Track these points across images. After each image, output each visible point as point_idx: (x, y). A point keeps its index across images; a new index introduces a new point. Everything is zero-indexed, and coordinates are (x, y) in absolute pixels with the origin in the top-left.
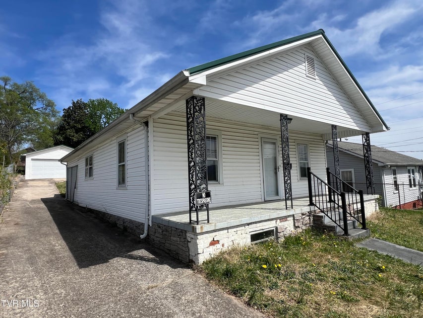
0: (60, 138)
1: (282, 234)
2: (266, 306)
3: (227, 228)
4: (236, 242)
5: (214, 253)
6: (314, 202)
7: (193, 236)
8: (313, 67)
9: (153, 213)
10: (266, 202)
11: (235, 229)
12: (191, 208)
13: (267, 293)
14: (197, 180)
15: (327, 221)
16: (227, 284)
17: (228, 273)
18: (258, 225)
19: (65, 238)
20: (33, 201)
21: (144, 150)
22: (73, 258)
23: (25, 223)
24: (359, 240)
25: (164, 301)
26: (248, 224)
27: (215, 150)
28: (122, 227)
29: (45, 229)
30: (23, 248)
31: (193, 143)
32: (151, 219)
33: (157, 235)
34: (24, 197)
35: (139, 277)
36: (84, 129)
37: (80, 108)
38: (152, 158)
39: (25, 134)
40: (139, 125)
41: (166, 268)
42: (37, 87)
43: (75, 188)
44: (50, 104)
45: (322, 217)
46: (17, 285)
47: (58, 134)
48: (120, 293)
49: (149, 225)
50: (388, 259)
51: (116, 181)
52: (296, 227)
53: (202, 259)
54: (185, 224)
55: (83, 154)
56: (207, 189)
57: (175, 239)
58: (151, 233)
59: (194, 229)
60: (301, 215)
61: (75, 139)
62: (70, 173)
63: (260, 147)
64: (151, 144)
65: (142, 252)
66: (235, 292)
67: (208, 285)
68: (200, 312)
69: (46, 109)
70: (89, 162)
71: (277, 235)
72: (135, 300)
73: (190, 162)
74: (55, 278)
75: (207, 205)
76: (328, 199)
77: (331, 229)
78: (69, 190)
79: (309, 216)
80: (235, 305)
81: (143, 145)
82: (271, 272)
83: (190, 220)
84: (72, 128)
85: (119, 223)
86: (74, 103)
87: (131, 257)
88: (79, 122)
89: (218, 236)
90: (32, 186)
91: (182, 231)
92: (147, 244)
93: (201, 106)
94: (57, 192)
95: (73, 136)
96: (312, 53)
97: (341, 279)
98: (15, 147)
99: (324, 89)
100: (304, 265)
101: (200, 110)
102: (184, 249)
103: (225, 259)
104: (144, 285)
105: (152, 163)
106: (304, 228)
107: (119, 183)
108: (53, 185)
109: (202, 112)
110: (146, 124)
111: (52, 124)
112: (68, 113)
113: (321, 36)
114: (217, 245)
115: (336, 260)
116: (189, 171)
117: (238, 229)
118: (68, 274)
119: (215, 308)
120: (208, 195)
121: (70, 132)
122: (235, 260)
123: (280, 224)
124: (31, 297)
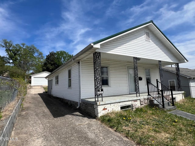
0: (45, 68)
1: (134, 107)
2: (122, 132)
3: (110, 104)
4: (114, 110)
5: (105, 113)
6: (150, 94)
7: (96, 106)
8: (149, 36)
9: (82, 98)
10: (130, 94)
11: (114, 104)
12: (95, 95)
13: (124, 128)
14: (97, 84)
15: (155, 102)
16: (108, 124)
17: (109, 120)
18: (124, 103)
19: (48, 108)
20: (35, 94)
21: (78, 73)
22: (51, 115)
23: (33, 102)
24: (170, 110)
25: (84, 129)
26: (119, 102)
27: (107, 72)
28: (70, 104)
29: (40, 105)
30: (33, 111)
31: (96, 70)
32: (81, 100)
33: (83, 106)
34: (31, 93)
35: (76, 121)
36: (54, 64)
37: (53, 55)
38: (81, 76)
39: (31, 67)
40: (76, 63)
41: (86, 119)
42: (36, 47)
43: (51, 89)
44: (41, 54)
45: (153, 100)
46: (33, 122)
47: (44, 66)
48: (69, 126)
49: (80, 103)
50: (181, 118)
51: (67, 85)
52: (141, 105)
53: (100, 115)
54: (93, 102)
55: (55, 75)
56: (102, 88)
57: (90, 108)
58: (81, 106)
59: (96, 103)
60: (143, 99)
61: (51, 68)
62: (49, 83)
63: (127, 71)
64: (81, 71)
65: (78, 113)
66: (111, 127)
67: (101, 124)
68: (97, 132)
69: (39, 56)
70: (57, 78)
71: (132, 107)
72: (74, 128)
73: (95, 78)
74: (46, 121)
75: (102, 94)
76: (157, 93)
77: (157, 105)
78: (49, 90)
79: (148, 100)
80: (111, 131)
81: (78, 71)
82: (127, 121)
83: (95, 100)
84: (49, 63)
85: (69, 102)
86: (50, 53)
87: (73, 115)
88: (52, 61)
89: (106, 106)
90: (34, 88)
91: (92, 104)
92: (79, 110)
93: (99, 55)
94: (44, 91)
95: (50, 67)
96: (148, 30)
97: (156, 124)
98: (27, 72)
99: (154, 45)
100: (141, 119)
101: (99, 57)
102: (93, 111)
103: (109, 116)
104: (77, 124)
105: (81, 78)
106: (145, 105)
107: (69, 87)
108: (42, 88)
109: (99, 58)
110: (79, 63)
111: (41, 62)
112: (48, 58)
113: (151, 23)
114: (106, 110)
115: (157, 118)
116: (95, 81)
117: (115, 104)
118: (50, 120)
119: (103, 132)
120: (102, 90)
121: (49, 65)
122: (113, 116)
123: (134, 103)
124: (38, 126)
